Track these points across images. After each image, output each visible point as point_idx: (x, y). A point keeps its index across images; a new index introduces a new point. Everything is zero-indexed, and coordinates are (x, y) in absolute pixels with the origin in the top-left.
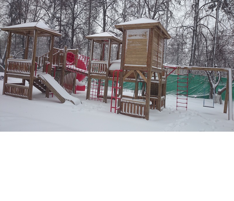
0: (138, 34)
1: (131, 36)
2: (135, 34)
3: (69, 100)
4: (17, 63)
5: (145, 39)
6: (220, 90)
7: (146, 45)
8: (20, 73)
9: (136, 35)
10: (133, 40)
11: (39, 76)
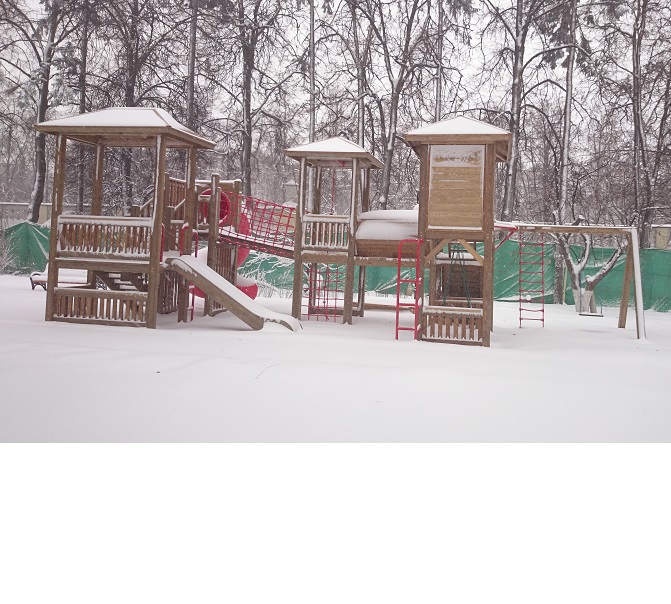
0: (459, 156)
1: (442, 159)
2: (451, 156)
3: (274, 321)
4: (96, 226)
5: (477, 169)
6: (591, 279)
7: (479, 182)
8: (111, 257)
9: (452, 159)
10: (447, 168)
11: (173, 263)
